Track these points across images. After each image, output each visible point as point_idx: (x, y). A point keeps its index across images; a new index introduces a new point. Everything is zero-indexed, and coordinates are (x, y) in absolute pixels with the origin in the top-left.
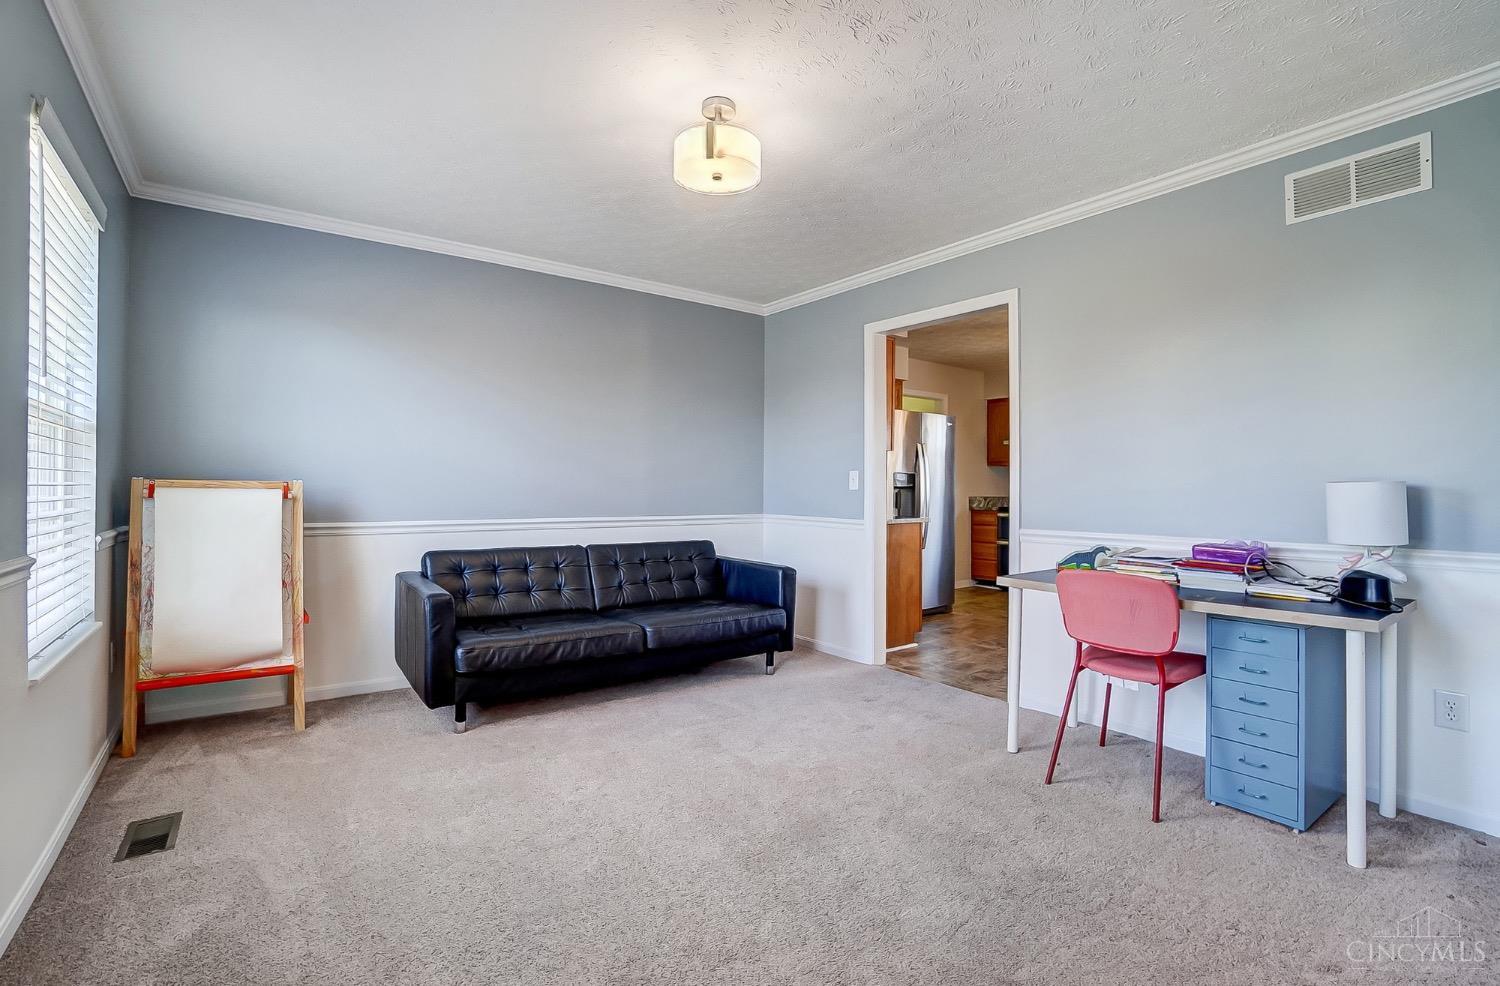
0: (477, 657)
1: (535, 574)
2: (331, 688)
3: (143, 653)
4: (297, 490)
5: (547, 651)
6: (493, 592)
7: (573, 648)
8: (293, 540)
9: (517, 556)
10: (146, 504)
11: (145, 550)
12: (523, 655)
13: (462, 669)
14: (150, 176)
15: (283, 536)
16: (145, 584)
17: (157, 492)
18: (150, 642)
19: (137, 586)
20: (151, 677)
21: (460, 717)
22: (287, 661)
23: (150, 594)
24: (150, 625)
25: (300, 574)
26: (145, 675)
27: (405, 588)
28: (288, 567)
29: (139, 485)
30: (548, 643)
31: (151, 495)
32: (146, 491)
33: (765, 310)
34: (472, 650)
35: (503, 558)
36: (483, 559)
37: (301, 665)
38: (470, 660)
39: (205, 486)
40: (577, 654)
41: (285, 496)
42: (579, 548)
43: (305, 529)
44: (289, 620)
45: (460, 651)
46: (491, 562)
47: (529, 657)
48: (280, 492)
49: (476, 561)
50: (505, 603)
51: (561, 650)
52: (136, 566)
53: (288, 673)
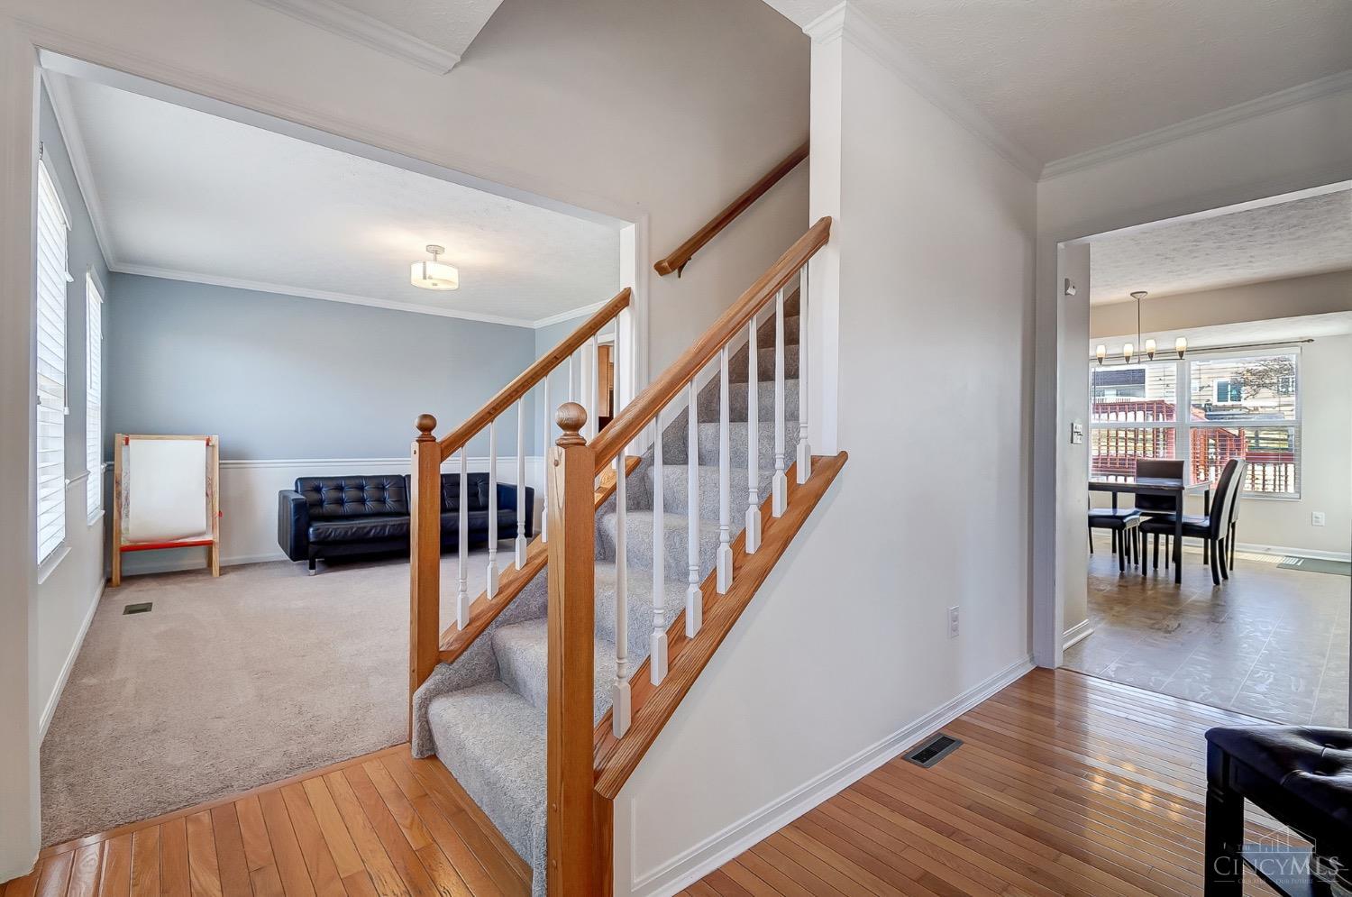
0: (322, 532)
1: (369, 492)
2: (236, 559)
3: (123, 531)
4: (215, 440)
5: (366, 530)
6: (340, 502)
7: (381, 530)
8: (213, 469)
9: (357, 481)
10: (124, 448)
11: (123, 474)
12: (349, 533)
13: (312, 538)
14: (122, 259)
15: (207, 468)
16: (124, 494)
17: (131, 442)
18: (128, 525)
19: (119, 494)
20: (128, 544)
21: (312, 567)
22: (208, 538)
23: (127, 498)
24: (127, 516)
25: (216, 489)
26: (124, 543)
27: (283, 496)
28: (209, 484)
29: (119, 438)
30: (365, 527)
31: (127, 443)
32: (124, 442)
33: (536, 325)
34: (318, 529)
35: (348, 482)
36: (335, 483)
37: (217, 540)
38: (317, 535)
39: (158, 439)
40: (384, 533)
41: (208, 444)
42: (400, 476)
43: (220, 464)
44: (210, 515)
45: (311, 530)
46: (339, 484)
47: (353, 534)
48: (205, 442)
49: (330, 483)
50: (349, 508)
51: (373, 531)
52: (119, 483)
53: (209, 544)
